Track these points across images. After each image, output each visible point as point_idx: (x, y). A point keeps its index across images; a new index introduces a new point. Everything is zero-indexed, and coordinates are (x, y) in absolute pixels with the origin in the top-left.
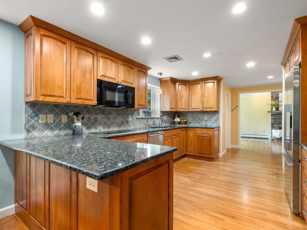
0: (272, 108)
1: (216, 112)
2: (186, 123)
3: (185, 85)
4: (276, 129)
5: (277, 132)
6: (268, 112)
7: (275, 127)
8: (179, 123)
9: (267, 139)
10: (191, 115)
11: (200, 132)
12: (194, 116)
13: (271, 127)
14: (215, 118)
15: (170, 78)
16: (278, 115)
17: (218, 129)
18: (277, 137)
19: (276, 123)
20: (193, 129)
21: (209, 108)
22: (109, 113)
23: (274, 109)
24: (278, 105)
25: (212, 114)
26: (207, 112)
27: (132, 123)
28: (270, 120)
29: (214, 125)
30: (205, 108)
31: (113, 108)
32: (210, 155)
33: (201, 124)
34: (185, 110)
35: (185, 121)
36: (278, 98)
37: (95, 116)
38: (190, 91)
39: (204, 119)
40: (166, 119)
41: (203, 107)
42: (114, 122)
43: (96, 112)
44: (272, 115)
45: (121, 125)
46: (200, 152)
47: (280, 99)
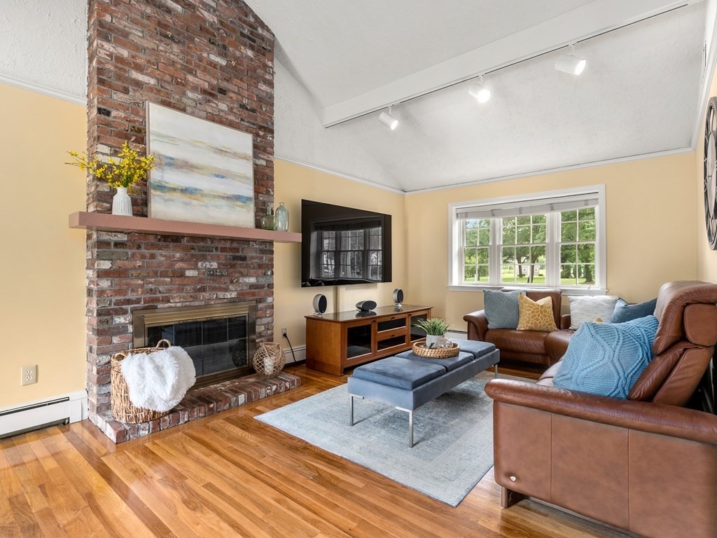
0: (107, 197)
5: (158, 369)
7: (121, 330)
9: (63, 424)
13: (99, 333)
16: (143, 251)
18: (161, 408)
19: (129, 302)
23: (122, 202)
24: (144, 181)
36: (138, 134)
47: (154, 146)
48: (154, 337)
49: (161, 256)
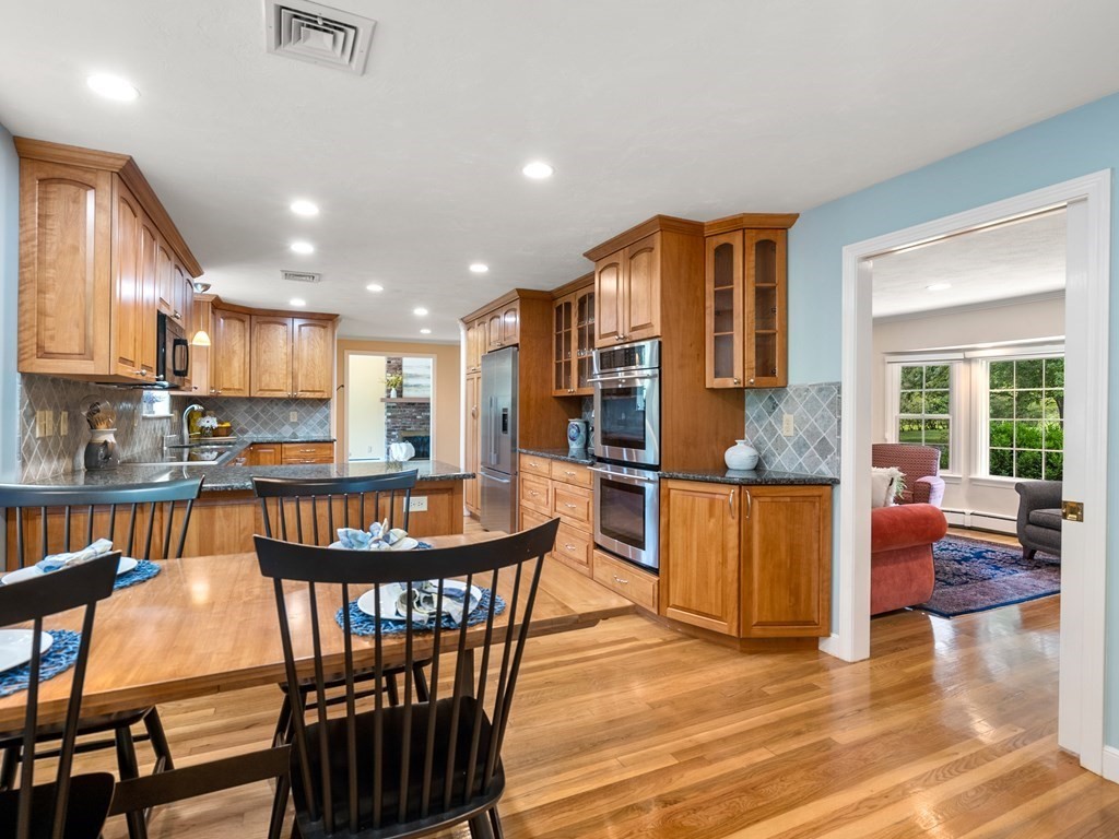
0: (389, 391)
1: (323, 402)
3: (239, 320)
4: (398, 441)
6: (382, 400)
7: (394, 437)
8: (215, 432)
10: (245, 408)
11: (297, 452)
12: (258, 410)
13: (388, 436)
14: (318, 416)
15: (213, 298)
16: (401, 409)
19: (397, 427)
20: (276, 446)
21: (313, 391)
23: (393, 394)
24: (401, 384)
25: (312, 406)
26: (296, 400)
28: (385, 420)
30: (302, 391)
33: (280, 433)
34: (239, 395)
35: (227, 425)
36: (400, 367)
38: (254, 339)
39: (287, 419)
41: (294, 388)
44: (388, 407)
47: (405, 371)
48: (405, 439)
49: (408, 411)
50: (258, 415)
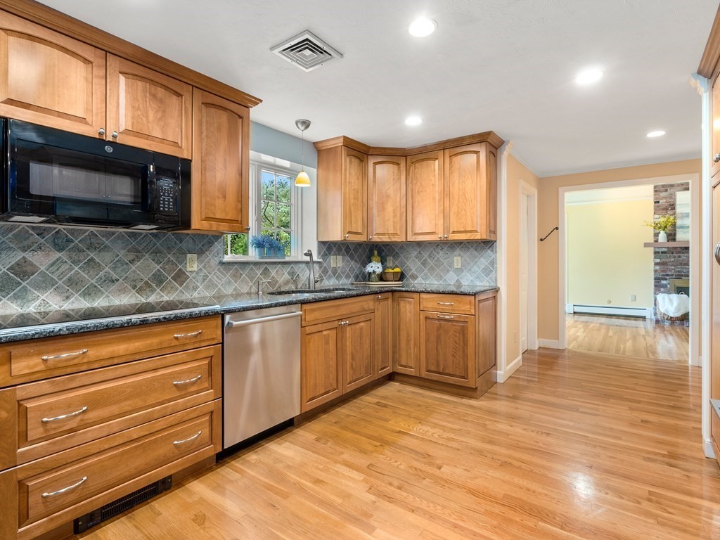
0: (656, 235)
1: (488, 244)
2: (401, 277)
3: (394, 163)
4: (669, 292)
5: (671, 300)
6: (646, 245)
7: (665, 286)
8: (382, 278)
9: (644, 318)
10: (415, 253)
11: (435, 305)
12: (425, 255)
13: (655, 286)
14: (483, 261)
15: (342, 140)
16: (675, 254)
17: (490, 295)
18: (672, 315)
19: (668, 275)
20: (416, 296)
21: (465, 232)
22: (91, 247)
23: (662, 237)
24: (674, 225)
25: (476, 250)
26: (460, 244)
27: (200, 278)
28: (652, 267)
29: (481, 284)
30: (454, 232)
31: (111, 229)
32: (464, 378)
33: (445, 280)
34: (393, 240)
36: (673, 207)
37: (20, 255)
38: (409, 181)
39: (451, 265)
40: (340, 264)
41: (446, 229)
42: (115, 276)
43: (25, 243)
44: (656, 253)
45: (150, 286)
46: (433, 368)
47: (679, 210)
50: (426, 260)
